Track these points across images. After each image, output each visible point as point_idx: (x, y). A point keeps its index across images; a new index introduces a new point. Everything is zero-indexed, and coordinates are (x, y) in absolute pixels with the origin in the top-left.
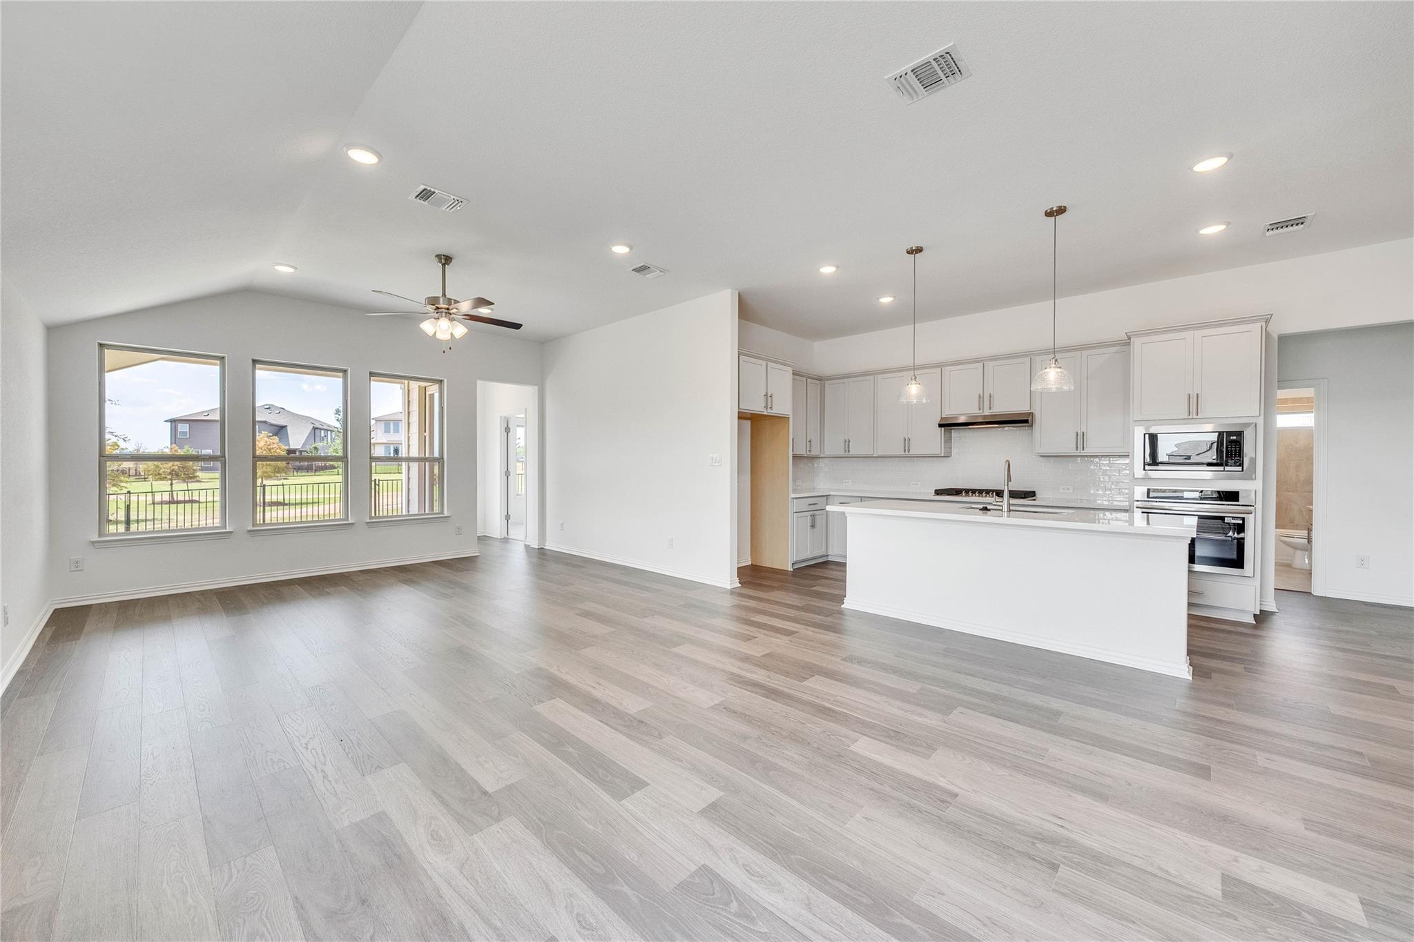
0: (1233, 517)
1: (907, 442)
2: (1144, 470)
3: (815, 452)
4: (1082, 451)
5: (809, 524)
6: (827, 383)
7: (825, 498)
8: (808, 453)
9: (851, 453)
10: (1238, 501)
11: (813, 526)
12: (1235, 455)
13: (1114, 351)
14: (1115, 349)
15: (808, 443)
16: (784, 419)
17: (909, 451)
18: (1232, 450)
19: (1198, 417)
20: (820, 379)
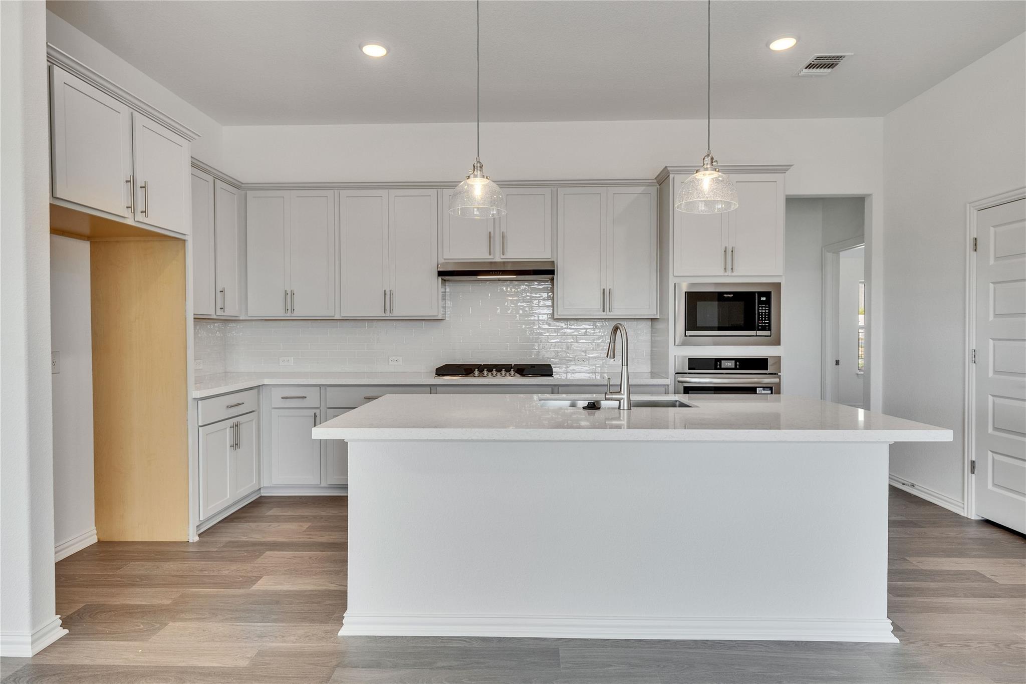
0: (763, 387)
1: (388, 297)
2: (686, 336)
3: (231, 311)
4: (608, 313)
5: (228, 441)
6: (250, 194)
7: (255, 391)
8: (219, 312)
9: (295, 313)
10: (767, 369)
11: (236, 445)
12: (765, 318)
13: (640, 192)
14: (640, 189)
15: (219, 295)
16: (174, 241)
17: (391, 311)
18: (762, 313)
19: (733, 274)
20: (236, 185)
